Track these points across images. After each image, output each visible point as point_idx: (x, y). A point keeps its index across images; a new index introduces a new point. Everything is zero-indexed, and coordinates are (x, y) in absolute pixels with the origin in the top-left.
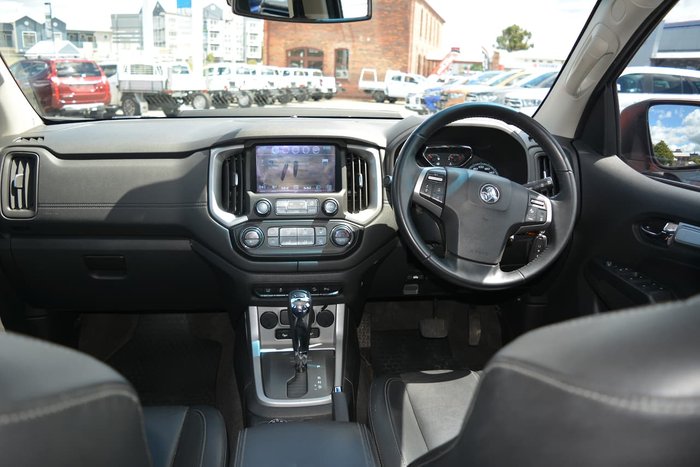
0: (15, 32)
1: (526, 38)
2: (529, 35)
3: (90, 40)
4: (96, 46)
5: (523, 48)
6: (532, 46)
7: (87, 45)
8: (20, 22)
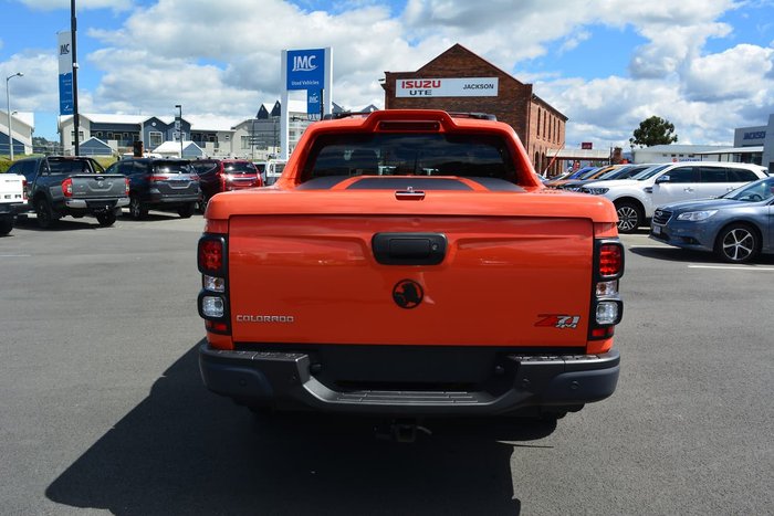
0: (142, 133)
1: (668, 131)
2: (671, 128)
3: (212, 140)
4: (217, 146)
5: (666, 141)
6: (675, 139)
7: (210, 145)
8: (147, 123)
